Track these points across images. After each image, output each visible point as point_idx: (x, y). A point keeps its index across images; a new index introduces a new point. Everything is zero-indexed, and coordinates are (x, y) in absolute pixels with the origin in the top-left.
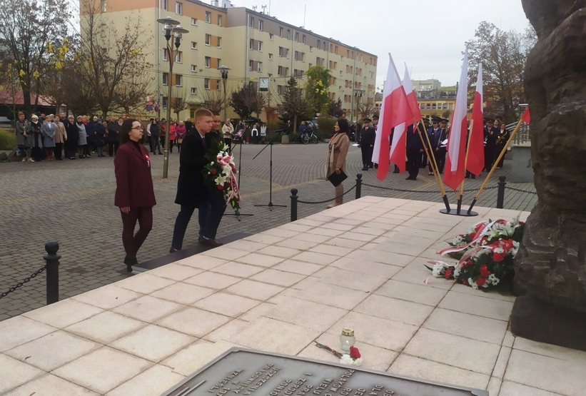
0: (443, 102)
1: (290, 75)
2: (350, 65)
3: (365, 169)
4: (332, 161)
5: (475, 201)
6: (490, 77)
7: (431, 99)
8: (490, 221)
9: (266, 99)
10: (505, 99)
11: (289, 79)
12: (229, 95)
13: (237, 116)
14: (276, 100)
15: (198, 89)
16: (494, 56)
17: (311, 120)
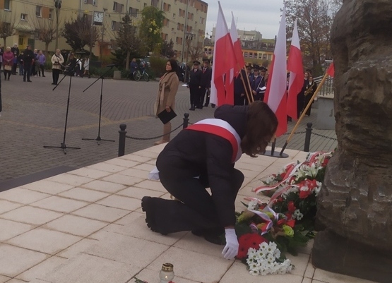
0: (263, 53)
1: (125, 12)
2: (183, 9)
3: (192, 109)
4: (162, 99)
5: (286, 144)
6: (303, 34)
7: (254, 49)
8: (298, 163)
9: (100, 33)
10: (314, 55)
11: (124, 16)
12: (62, 25)
13: (69, 47)
14: (110, 35)
15: (28, 16)
16: (307, 16)
17: (143, 58)
